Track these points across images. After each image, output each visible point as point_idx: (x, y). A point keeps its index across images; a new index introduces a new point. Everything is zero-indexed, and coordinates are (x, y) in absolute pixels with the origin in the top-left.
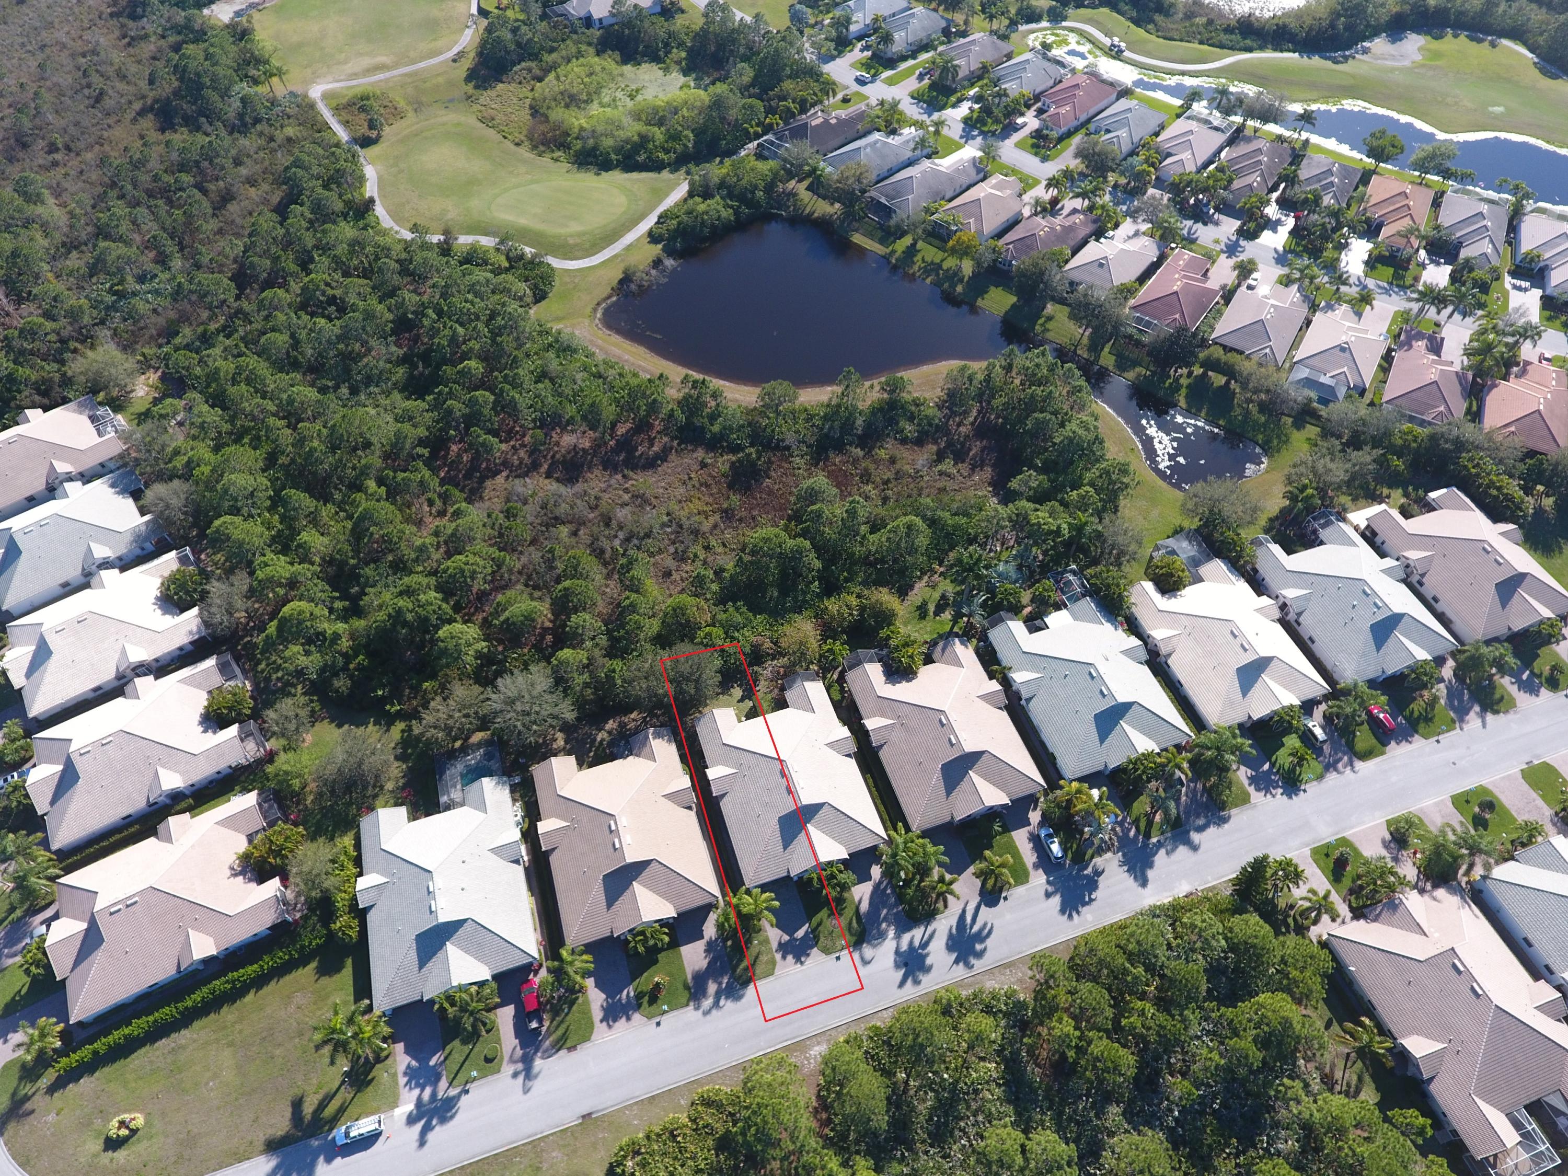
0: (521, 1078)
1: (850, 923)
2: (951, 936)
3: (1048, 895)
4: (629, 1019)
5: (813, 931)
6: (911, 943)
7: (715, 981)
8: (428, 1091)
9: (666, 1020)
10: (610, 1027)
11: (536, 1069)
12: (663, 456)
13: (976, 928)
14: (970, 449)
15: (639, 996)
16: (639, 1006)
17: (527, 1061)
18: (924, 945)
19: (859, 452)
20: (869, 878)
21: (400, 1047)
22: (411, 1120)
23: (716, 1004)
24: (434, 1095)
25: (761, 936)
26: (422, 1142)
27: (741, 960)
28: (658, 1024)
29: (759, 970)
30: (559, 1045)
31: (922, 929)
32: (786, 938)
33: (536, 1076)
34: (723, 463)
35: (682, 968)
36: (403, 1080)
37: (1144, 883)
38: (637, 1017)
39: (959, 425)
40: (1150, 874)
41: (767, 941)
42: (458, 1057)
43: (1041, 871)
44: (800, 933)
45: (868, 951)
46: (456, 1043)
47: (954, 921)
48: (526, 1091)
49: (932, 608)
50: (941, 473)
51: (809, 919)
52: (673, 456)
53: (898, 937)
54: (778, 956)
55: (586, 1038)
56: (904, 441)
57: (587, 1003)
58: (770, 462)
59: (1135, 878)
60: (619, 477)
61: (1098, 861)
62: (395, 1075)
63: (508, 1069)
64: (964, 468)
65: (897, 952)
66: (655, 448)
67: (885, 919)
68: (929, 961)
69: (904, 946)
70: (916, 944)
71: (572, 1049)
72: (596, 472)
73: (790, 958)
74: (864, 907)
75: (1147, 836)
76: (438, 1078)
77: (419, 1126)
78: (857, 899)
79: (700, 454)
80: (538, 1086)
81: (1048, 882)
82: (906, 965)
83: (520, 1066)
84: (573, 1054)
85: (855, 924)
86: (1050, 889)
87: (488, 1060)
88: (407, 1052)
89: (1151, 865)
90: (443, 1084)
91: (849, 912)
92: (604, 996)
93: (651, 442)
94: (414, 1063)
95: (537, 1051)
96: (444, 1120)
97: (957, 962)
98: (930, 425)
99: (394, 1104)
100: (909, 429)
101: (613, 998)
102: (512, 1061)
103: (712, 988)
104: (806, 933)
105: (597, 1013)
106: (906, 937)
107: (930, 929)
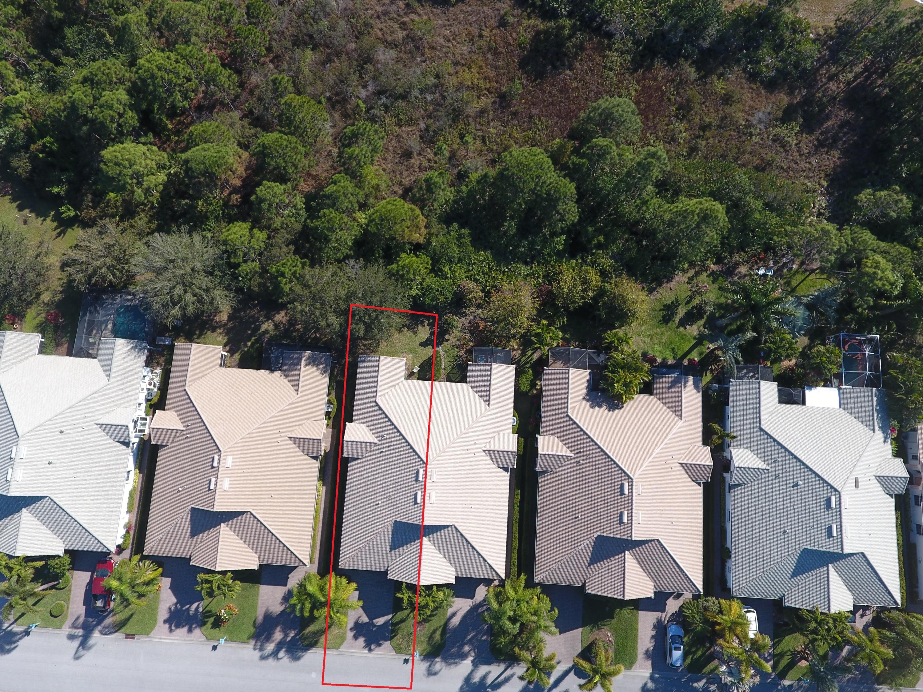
0: (76, 643)
1: (434, 632)
3: (644, 690)
4: (190, 631)
5: (394, 624)
6: (484, 678)
7: (282, 630)
10: (171, 631)
11: (91, 642)
14: (828, 118)
15: (206, 614)
17: (86, 630)
18: (495, 685)
19: (691, 73)
20: (472, 596)
28: (215, 648)
29: (326, 639)
30: (118, 627)
31: (502, 667)
32: (365, 619)
33: (90, 648)
34: (526, 28)
38: (198, 633)
39: (831, 78)
43: (649, 663)
44: (380, 621)
48: (77, 657)
49: (681, 312)
50: (777, 139)
53: (475, 664)
55: (146, 632)
56: (753, 77)
58: (581, 47)
63: (68, 630)
64: (808, 142)
67: (470, 642)
69: (477, 678)
70: (489, 681)
71: (130, 636)
73: (361, 641)
74: (455, 621)
75: (782, 675)
78: (450, 614)
80: (88, 657)
81: (652, 678)
83: (79, 632)
84: (130, 642)
87: (54, 614)
95: (99, 624)
96: (2, 650)
98: (796, 65)
100: (768, 62)
101: (183, 606)
102: (74, 623)
103: (278, 635)
104: (386, 623)
105: (163, 614)
106: (483, 670)
107: (509, 672)
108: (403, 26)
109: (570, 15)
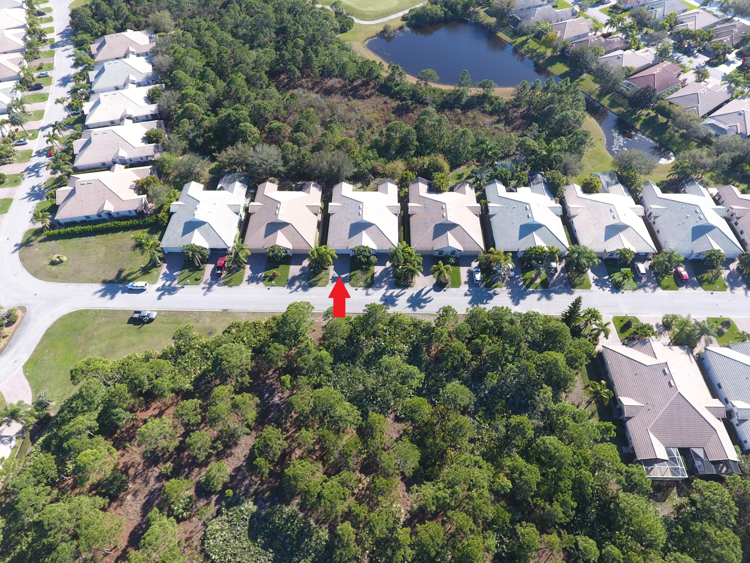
0: (205, 290)
2: (411, 297)
3: (466, 295)
4: (257, 283)
5: (350, 276)
6: (392, 293)
7: (299, 282)
8: (169, 283)
9: (272, 288)
10: (249, 284)
11: (212, 289)
12: (369, 97)
13: (425, 297)
14: (515, 122)
15: (266, 277)
16: (264, 280)
17: (211, 285)
18: (398, 296)
19: (459, 111)
20: (385, 265)
21: (165, 265)
22: (158, 290)
23: (296, 290)
24: (170, 285)
25: (326, 272)
26: (159, 298)
27: (313, 277)
28: (269, 289)
29: (320, 283)
30: (225, 284)
31: (400, 290)
32: (337, 275)
33: (211, 291)
34: (395, 104)
35: (287, 273)
36: (161, 276)
37: (517, 304)
38: (261, 284)
39: (514, 112)
40: (521, 301)
41: (328, 274)
42: (185, 275)
43: (467, 285)
44: (344, 276)
45: (371, 291)
46: (187, 270)
47: (415, 292)
48: (205, 294)
49: (465, 176)
50: (496, 128)
51: (351, 272)
52: (373, 98)
53: (387, 290)
54: (330, 281)
55: (238, 285)
56: (484, 112)
57: (244, 273)
58: (416, 108)
59: (513, 301)
60: (346, 100)
61: (498, 290)
62: (159, 274)
63: (202, 285)
64: (508, 129)
65: (384, 295)
66: (367, 93)
67: (385, 281)
68: (396, 303)
69: (388, 294)
70: (394, 294)
71: (230, 286)
72: (338, 96)
74: (377, 275)
75: (528, 287)
76: (175, 279)
77: (160, 293)
78: (375, 271)
79: (387, 98)
80: (210, 294)
81: (469, 290)
82: (386, 300)
83: (207, 286)
84: (230, 288)
85: (369, 280)
86: (468, 293)
87: (196, 280)
88: (167, 268)
89: (524, 298)
90: (176, 282)
91: (369, 275)
92: (251, 273)
93: (367, 90)
94: (168, 272)
95: (216, 283)
96: (170, 294)
97: (410, 307)
98: (500, 108)
99: (154, 283)
100: (488, 108)
101: (255, 274)
102: (205, 283)
103: (297, 284)
104: (347, 276)
105: (246, 278)
106: (390, 291)
107: (403, 291)
108: (347, 105)
109: (411, 100)
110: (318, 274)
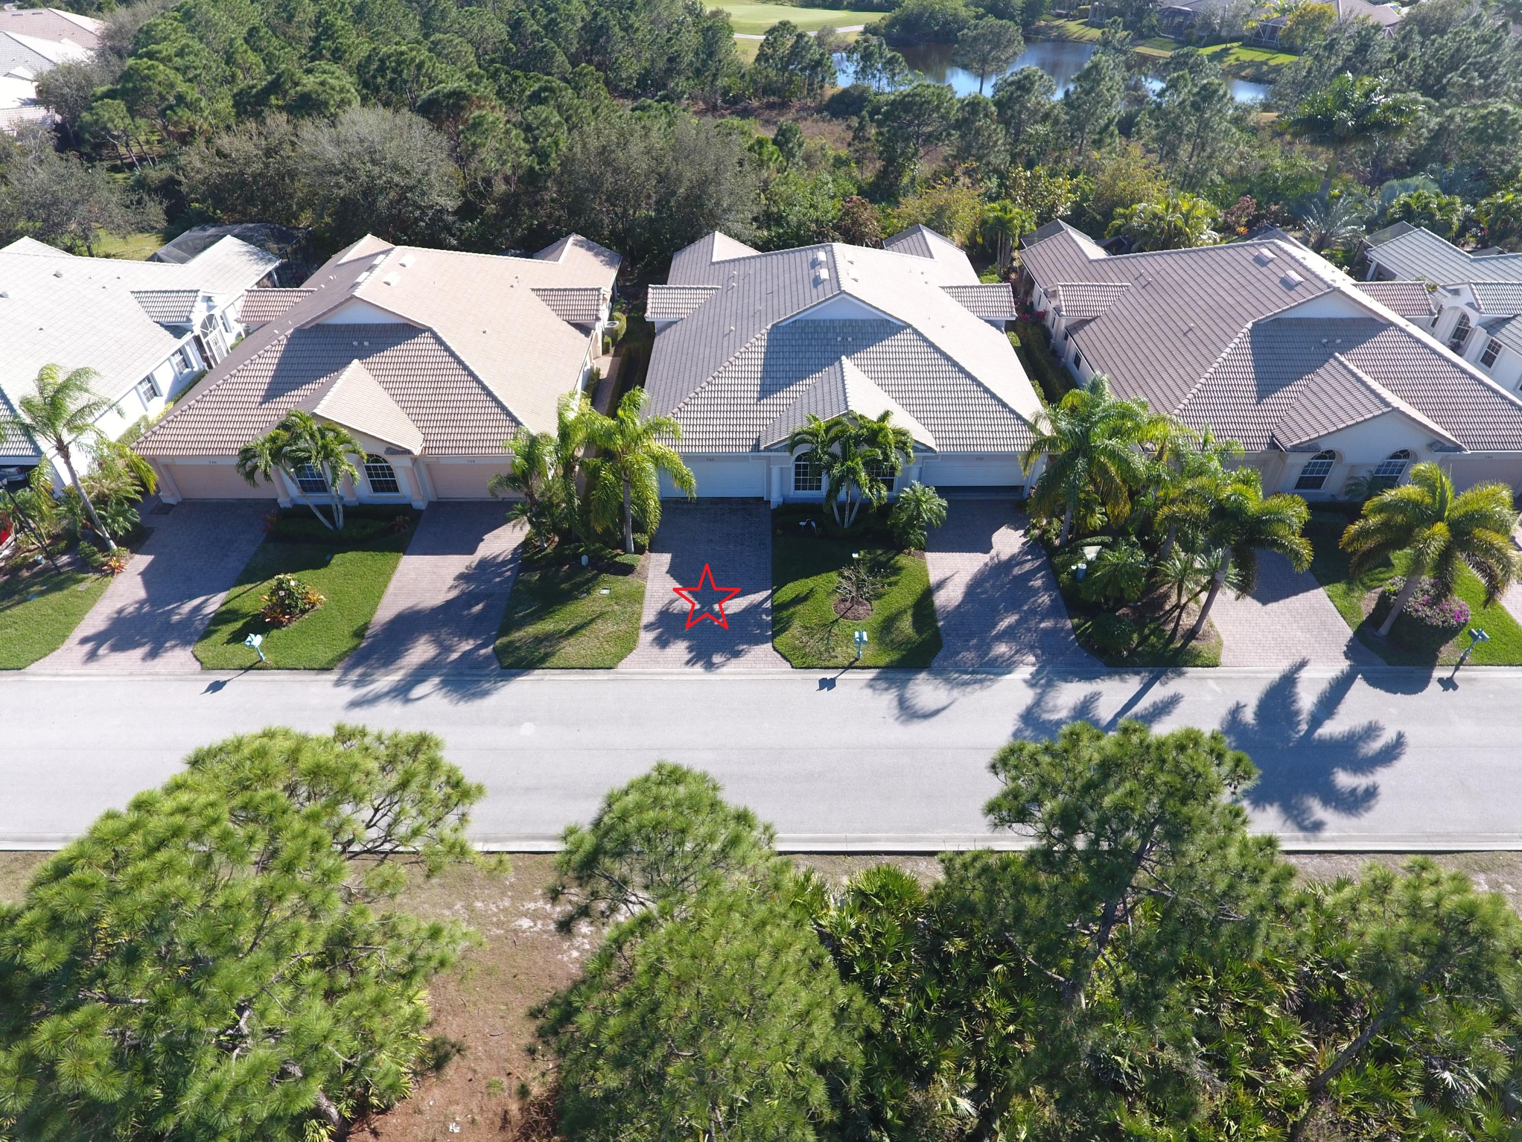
4: (153, 654)
5: (778, 608)
6: (1083, 710)
7: (438, 642)
9: (243, 685)
10: (93, 656)
16: (205, 635)
20: (986, 547)
23: (405, 690)
25: (621, 584)
27: (538, 616)
28: (216, 687)
31: (1133, 684)
35: (375, 595)
38: (178, 658)
41: (637, 597)
44: (735, 606)
45: (926, 690)
47: (1246, 694)
51: (778, 582)
53: (1042, 683)
54: (646, 637)
55: (18, 663)
57: (94, 595)
65: (1030, 718)
67: (1009, 635)
69: (1060, 708)
70: (1105, 712)
78: (933, 578)
92: (142, 594)
101: (159, 604)
103: (420, 653)
104: (754, 609)
105: (92, 622)
106: (1071, 694)
107: (1158, 693)
110: (568, 597)
